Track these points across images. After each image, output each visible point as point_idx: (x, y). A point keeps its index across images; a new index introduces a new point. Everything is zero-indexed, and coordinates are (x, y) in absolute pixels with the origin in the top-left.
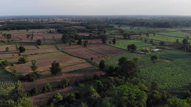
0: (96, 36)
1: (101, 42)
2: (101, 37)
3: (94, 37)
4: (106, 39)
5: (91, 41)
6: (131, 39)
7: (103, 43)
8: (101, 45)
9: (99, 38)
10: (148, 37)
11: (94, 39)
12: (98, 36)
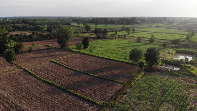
0: (45, 34)
1: (56, 45)
2: (54, 35)
3: (41, 35)
4: (67, 39)
5: (33, 45)
6: (109, 39)
7: (62, 47)
8: (58, 53)
9: (50, 38)
10: (128, 34)
11: (40, 40)
12: (48, 35)
